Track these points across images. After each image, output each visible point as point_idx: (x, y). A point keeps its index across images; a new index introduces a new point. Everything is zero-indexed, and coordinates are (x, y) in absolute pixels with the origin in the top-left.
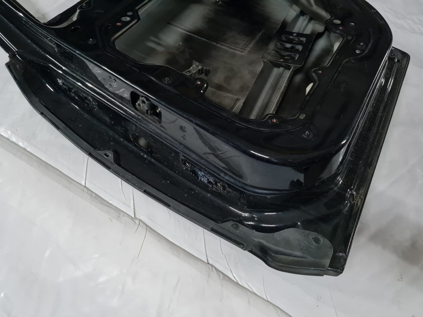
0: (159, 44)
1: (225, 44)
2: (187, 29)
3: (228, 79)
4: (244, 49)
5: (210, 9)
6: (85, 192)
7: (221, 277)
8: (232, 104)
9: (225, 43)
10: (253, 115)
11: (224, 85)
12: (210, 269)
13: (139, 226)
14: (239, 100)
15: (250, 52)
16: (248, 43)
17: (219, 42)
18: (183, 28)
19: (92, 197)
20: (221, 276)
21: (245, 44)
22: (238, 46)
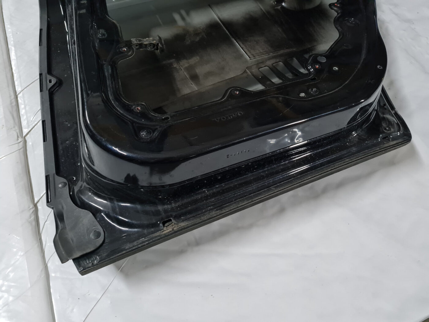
0: (183, 19)
2: (221, 17)
3: (209, 74)
4: (254, 56)
9: (243, 44)
12: (30, 208)
13: (17, 144)
16: (264, 53)
17: (238, 40)
18: (219, 15)
20: (31, 218)
21: (261, 52)
22: (252, 51)
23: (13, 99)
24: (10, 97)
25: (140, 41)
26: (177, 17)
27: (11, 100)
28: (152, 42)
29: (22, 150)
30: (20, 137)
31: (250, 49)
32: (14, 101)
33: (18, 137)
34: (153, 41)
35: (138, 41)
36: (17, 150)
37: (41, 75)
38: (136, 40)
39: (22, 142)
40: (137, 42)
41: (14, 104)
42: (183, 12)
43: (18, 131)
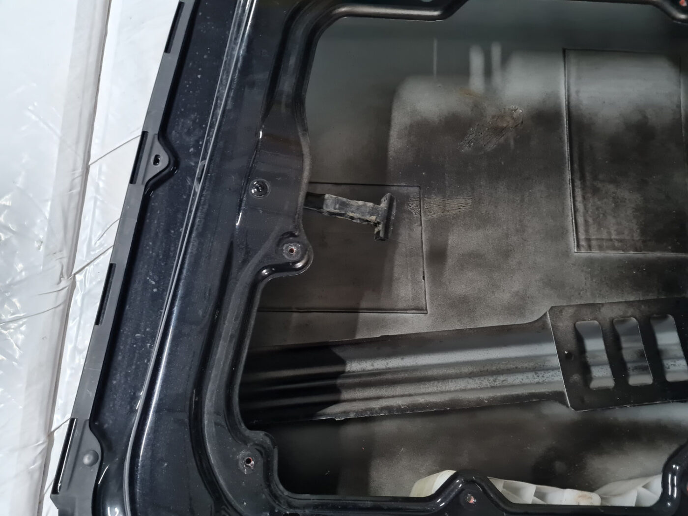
1: (579, 198)
3: (473, 259)
4: (589, 245)
5: (679, 106)
6: (74, 174)
7: (33, 467)
8: (401, 305)
10: (387, 361)
11: (450, 262)
12: (37, 442)
13: (55, 293)
14: (421, 312)
15: (590, 262)
16: (617, 244)
18: (573, 89)
19: (70, 191)
21: (611, 240)
22: (593, 230)
23: (78, 177)
24: (74, 170)
25: (343, 205)
26: (477, 61)
27: (73, 180)
28: (368, 218)
29: (61, 308)
30: (66, 278)
31: (590, 220)
32: (78, 181)
33: (62, 275)
34: (371, 215)
35: (337, 206)
36: (52, 309)
37: (144, 134)
38: (336, 202)
39: (67, 288)
40: (335, 209)
41: (77, 190)
42: (496, 52)
43: (65, 261)
